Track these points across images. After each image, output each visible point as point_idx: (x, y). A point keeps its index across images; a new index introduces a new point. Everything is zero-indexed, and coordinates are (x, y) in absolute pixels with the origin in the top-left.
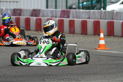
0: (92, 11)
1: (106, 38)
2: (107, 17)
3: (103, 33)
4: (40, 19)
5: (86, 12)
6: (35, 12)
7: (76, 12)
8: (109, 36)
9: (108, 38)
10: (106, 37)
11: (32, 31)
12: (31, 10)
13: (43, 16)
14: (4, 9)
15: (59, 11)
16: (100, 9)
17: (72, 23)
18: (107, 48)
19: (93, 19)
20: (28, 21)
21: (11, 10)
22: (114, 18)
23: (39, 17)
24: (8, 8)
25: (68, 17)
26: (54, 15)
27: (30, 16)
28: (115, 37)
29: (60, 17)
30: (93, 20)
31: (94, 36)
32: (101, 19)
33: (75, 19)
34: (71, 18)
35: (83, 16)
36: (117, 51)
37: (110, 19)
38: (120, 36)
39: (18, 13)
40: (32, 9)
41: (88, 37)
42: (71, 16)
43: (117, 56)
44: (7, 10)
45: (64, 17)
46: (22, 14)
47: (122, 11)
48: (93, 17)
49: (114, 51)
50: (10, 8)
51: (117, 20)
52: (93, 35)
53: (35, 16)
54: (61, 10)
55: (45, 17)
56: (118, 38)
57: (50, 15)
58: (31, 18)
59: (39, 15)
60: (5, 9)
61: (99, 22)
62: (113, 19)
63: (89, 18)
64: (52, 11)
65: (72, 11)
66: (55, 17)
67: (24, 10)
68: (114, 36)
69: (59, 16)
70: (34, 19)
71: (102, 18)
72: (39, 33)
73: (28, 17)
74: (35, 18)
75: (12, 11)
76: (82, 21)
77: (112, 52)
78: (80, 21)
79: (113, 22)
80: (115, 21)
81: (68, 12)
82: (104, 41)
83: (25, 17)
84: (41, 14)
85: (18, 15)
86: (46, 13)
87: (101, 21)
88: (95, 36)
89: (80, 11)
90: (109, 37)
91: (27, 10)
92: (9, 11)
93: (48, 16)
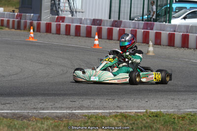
6: (116, 23)
12: (111, 21)
17: (158, 36)
21: (90, 19)
23: (120, 27)
24: (87, 18)
25: (152, 29)
26: (137, 27)
27: (110, 26)
29: (143, 29)
39: (98, 23)
44: (86, 19)
45: (147, 29)
57: (132, 26)
58: (114, 28)
59: (120, 25)
67: (104, 20)
69: (142, 27)
74: (118, 28)
75: (92, 21)
76: (169, 33)
78: (167, 33)
83: (107, 27)
84: (122, 25)
91: (107, 21)
92: (88, 21)
93: (130, 27)
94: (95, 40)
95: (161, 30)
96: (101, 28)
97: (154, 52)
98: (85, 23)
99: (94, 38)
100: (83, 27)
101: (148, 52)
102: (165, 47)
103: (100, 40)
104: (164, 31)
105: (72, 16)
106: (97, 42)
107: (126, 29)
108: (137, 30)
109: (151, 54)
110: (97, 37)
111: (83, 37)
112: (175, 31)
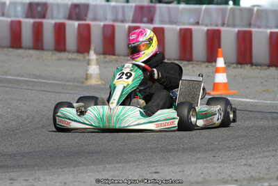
0: (204, 7)
1: (234, 68)
2: (238, 21)
3: (223, 56)
4: (88, 26)
5: (190, 10)
6: (77, 10)
7: (169, 8)
8: (241, 64)
9: (237, 68)
10: (235, 65)
11: (69, 52)
12: (67, 5)
13: (95, 19)
14: (8, 3)
15: (132, 6)
16: (227, 3)
18: (233, 91)
19: (207, 25)
20: (60, 30)
21: (23, 4)
22: (252, 23)
23: (85, 20)
25: (151, 21)
26: (120, 16)
27: (65, 18)
28: (254, 67)
29: (133, 22)
30: (206, 29)
31: (207, 64)
32: (223, 25)
33: (166, 26)
34: (157, 22)
35: (185, 18)
36: (254, 98)
37: (243, 26)
38: (265, 65)
39: (39, 13)
40: (70, 3)
41: (193, 67)
42: (157, 18)
43: (252, 109)
44: (14, 4)
45: (142, 22)
46: (49, 14)
47: (275, 8)
48: (207, 21)
49: (247, 98)
50: (21, 0)
51: (259, 27)
52: (204, 62)
53: (78, 19)
54: (136, 6)
55: (100, 20)
56: (261, 69)
57: (110, 16)
59: (86, 15)
60: (11, 3)
61: (218, 32)
62: (250, 25)
63: (198, 23)
64: (114, 7)
65: (160, 7)
66: (123, 21)
67: (52, 5)
68: (252, 64)
69: (131, 18)
70: (74, 25)
71: (226, 22)
72: (84, 57)
73: (62, 21)
74: (76, 23)
75: (26, 7)
76: (181, 29)
77: (242, 101)
78: (176, 29)
79: (250, 33)
80: (254, 30)
81: (150, 11)
82: (225, 74)
83: (53, 22)
84: (90, 15)
85: (41, 18)
86: (100, 13)
87: (223, 29)
88: (209, 64)
89: (178, 8)
90: (239, 66)
91: (58, 5)
92: (19, 9)
93: (106, 19)
98: (12, 13)
108: (117, 24)
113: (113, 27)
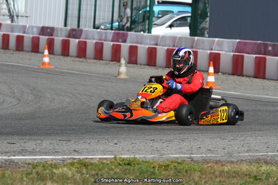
6: (74, 32)
17: (133, 51)
21: (37, 27)
24: (33, 25)
25: (125, 41)
26: (104, 37)
27: (66, 37)
29: (112, 41)
39: (49, 33)
42: (128, 40)
44: (32, 27)
46: (55, 33)
50: (35, 25)
53: (75, 37)
55: (90, 39)
57: (96, 37)
58: (71, 39)
67: (57, 29)
70: (75, 41)
74: (77, 40)
75: (40, 29)
83: (62, 38)
84: (83, 36)
86: (90, 35)
92: (35, 30)
93: (94, 39)
94: (44, 56)
95: (137, 43)
96: (53, 39)
97: (127, 73)
98: (30, 31)
99: (43, 53)
100: (28, 37)
101: (119, 75)
102: (143, 66)
103: (52, 56)
104: (141, 44)
105: (12, 21)
106: (46, 60)
107: (87, 41)
108: (104, 42)
109: (122, 76)
110: (46, 52)
111: (28, 52)
112: (157, 45)
113: (102, 44)
